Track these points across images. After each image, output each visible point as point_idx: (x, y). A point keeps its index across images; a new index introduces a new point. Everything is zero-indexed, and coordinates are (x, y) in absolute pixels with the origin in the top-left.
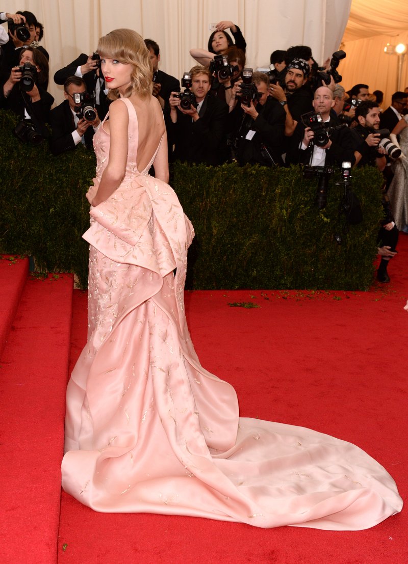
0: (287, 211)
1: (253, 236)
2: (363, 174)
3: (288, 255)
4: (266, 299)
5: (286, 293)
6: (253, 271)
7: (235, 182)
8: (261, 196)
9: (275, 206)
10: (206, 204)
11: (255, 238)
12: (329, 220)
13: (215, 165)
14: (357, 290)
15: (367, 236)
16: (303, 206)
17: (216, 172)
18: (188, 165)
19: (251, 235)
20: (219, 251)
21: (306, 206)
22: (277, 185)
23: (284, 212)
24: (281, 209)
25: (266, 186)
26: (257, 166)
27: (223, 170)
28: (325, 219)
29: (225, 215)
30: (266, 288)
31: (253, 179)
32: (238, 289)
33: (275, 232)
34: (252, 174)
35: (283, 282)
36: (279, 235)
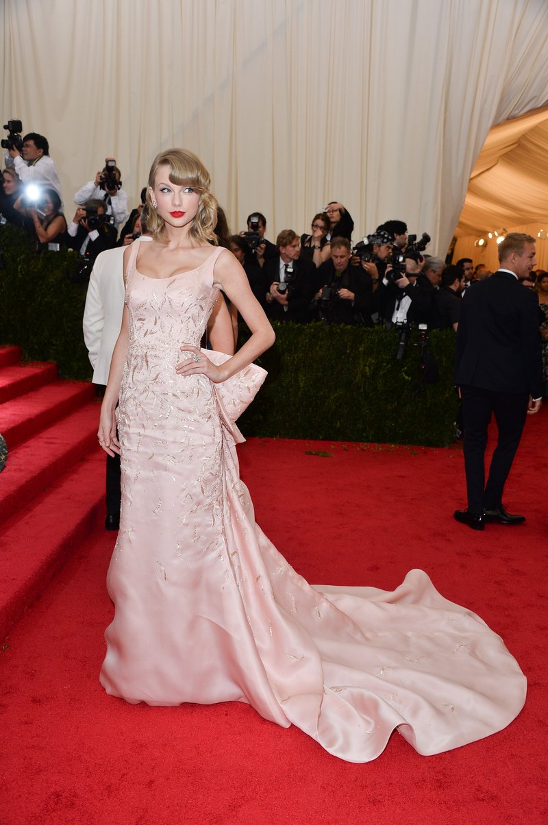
0: (370, 368)
1: (338, 391)
2: (444, 337)
3: (369, 409)
4: (345, 449)
5: (365, 445)
6: (337, 423)
7: (322, 340)
8: (345, 353)
9: (359, 363)
10: (294, 358)
11: (340, 392)
12: (410, 378)
13: (304, 324)
14: (437, 446)
15: (447, 395)
16: (385, 364)
17: (304, 330)
19: (336, 389)
20: (305, 402)
21: (388, 364)
22: (361, 344)
23: (367, 369)
24: (365, 366)
25: (350, 344)
26: (342, 326)
27: (311, 328)
28: (407, 378)
29: (312, 369)
30: (348, 440)
31: (338, 338)
32: (322, 440)
33: (359, 388)
34: (337, 333)
35: (365, 435)
36: (362, 390)
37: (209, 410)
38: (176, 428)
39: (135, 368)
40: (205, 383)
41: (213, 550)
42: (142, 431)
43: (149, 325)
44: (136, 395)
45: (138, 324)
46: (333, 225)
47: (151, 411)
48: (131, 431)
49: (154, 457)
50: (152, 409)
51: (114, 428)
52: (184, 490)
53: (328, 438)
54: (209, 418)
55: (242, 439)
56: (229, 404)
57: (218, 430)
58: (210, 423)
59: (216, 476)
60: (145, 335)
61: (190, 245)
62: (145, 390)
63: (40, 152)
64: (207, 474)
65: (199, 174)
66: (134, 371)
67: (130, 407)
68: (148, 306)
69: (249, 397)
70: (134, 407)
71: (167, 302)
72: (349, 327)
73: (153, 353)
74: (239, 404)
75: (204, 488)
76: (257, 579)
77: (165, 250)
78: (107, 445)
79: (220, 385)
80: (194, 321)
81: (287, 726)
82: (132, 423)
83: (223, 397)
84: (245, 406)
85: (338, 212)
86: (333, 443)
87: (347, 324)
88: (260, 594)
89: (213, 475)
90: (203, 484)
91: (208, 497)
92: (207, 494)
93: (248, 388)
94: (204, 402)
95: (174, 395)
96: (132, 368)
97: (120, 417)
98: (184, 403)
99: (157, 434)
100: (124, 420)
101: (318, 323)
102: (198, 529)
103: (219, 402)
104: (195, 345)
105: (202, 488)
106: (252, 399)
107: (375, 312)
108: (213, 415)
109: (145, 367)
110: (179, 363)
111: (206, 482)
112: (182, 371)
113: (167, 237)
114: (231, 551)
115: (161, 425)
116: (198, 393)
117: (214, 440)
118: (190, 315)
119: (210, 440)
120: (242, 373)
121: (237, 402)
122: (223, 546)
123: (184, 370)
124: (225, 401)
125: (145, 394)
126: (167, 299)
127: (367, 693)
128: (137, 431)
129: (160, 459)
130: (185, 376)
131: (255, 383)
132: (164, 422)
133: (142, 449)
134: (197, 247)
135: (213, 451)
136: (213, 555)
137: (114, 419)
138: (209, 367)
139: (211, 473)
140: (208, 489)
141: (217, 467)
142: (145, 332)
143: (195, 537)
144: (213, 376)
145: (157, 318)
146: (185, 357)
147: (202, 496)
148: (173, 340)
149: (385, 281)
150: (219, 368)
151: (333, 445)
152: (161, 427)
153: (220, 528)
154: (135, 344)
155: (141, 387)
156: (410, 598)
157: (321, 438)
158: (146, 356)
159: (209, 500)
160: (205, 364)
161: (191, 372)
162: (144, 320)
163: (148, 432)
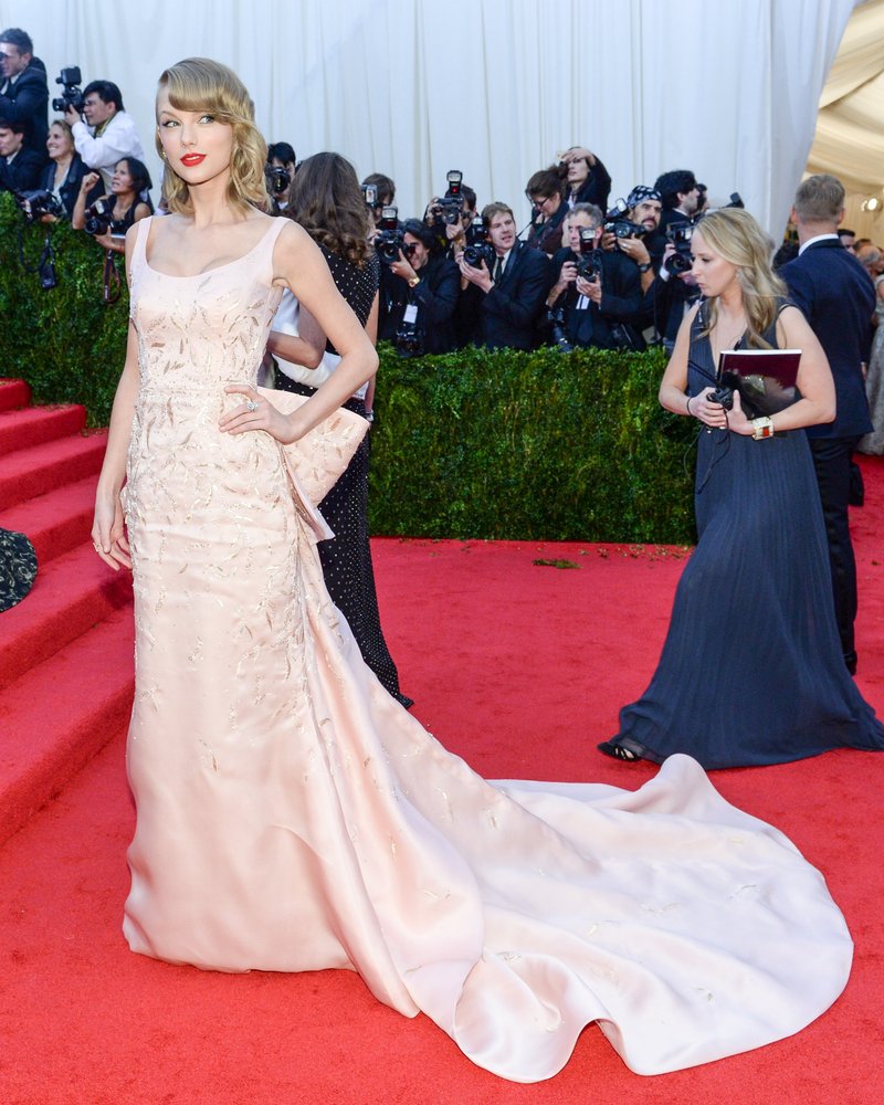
0: (642, 420)
1: (590, 459)
3: (644, 488)
4: (602, 556)
5: (638, 549)
6: (589, 512)
7: (559, 376)
8: (600, 396)
9: (623, 412)
10: (513, 409)
11: (593, 461)
13: (528, 351)
17: (528, 360)
18: (486, 351)
19: (586, 456)
20: (535, 479)
22: (625, 380)
23: (638, 421)
24: (634, 416)
25: (607, 380)
26: (591, 351)
27: (540, 357)
29: (544, 425)
30: (611, 540)
31: (586, 371)
32: (566, 540)
33: (625, 453)
34: (584, 363)
35: (637, 531)
36: (630, 457)
37: (276, 488)
38: (224, 520)
39: (150, 425)
40: (268, 447)
41: (288, 716)
42: (166, 528)
43: (170, 354)
44: (155, 470)
45: (154, 352)
46: (576, 187)
47: (181, 495)
48: (149, 528)
49: (188, 569)
50: (182, 491)
51: (118, 524)
52: (237, 620)
53: (576, 538)
54: (277, 500)
55: (329, 534)
56: (307, 476)
57: (291, 520)
58: (279, 509)
59: (292, 596)
60: (165, 371)
61: (231, 217)
62: (170, 461)
63: (110, 107)
64: (276, 593)
65: (221, 91)
66: (148, 431)
67: (145, 489)
68: (168, 322)
69: (340, 465)
70: (151, 490)
71: (199, 315)
72: (604, 352)
73: (180, 399)
74: (324, 475)
75: (271, 616)
76: (366, 763)
77: (191, 228)
78: (106, 550)
79: (292, 446)
80: (245, 344)
81: (412, 1014)
82: (148, 516)
83: (297, 466)
84: (334, 479)
85: (583, 164)
86: (582, 545)
87: (601, 346)
88: (371, 788)
89: (285, 594)
90: (270, 611)
91: (279, 632)
92: (276, 625)
93: (339, 450)
94: (269, 477)
95: (217, 466)
96: (146, 424)
97: (130, 506)
98: (235, 479)
99: (193, 532)
100: (135, 510)
101: (551, 349)
102: (261, 683)
103: (292, 475)
104: (248, 382)
105: (267, 615)
106: (345, 468)
107: (647, 327)
108: (282, 496)
109: (168, 423)
110: (224, 414)
111: (274, 606)
112: (228, 426)
113: (192, 206)
114: (320, 718)
115: (199, 517)
116: (257, 461)
117: (285, 536)
118: (237, 334)
119: (279, 537)
120: (327, 424)
121: (321, 472)
122: (306, 710)
123: (233, 426)
124: (301, 471)
125: (169, 468)
126: (198, 309)
127: (554, 962)
128: (158, 527)
129: (197, 573)
130: (234, 434)
131: (348, 441)
132: (202, 512)
133: (166, 557)
134: (242, 221)
135: (284, 556)
136: (289, 724)
137: (118, 508)
138: (272, 417)
139: (283, 592)
140: (278, 617)
141: (291, 580)
142: (165, 365)
143: (258, 695)
144: (281, 433)
145: (184, 342)
146: (235, 403)
147: (268, 630)
148: (212, 377)
149: (664, 273)
150: (289, 419)
151: (584, 549)
152: (199, 520)
153: (300, 681)
154: (150, 385)
155: (162, 457)
156: (666, 804)
157: (563, 537)
158: (169, 405)
159: (280, 636)
160: (266, 413)
161: (243, 428)
162: (162, 345)
163: (176, 529)
